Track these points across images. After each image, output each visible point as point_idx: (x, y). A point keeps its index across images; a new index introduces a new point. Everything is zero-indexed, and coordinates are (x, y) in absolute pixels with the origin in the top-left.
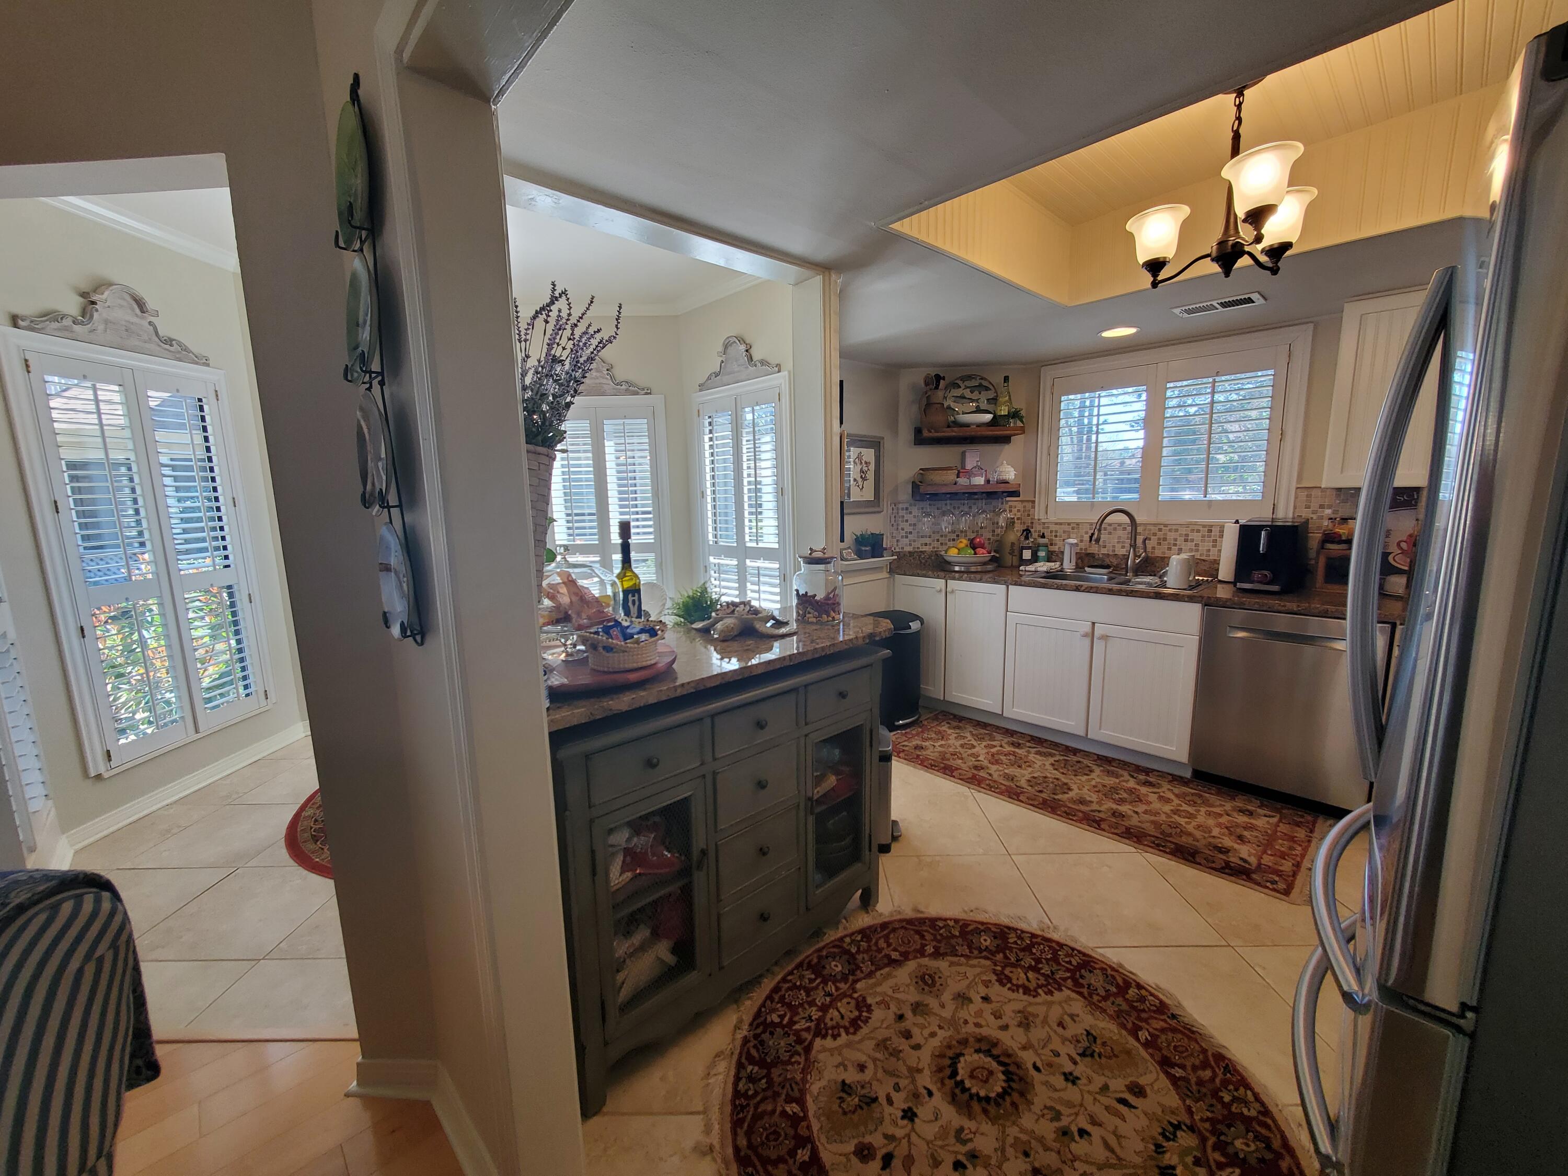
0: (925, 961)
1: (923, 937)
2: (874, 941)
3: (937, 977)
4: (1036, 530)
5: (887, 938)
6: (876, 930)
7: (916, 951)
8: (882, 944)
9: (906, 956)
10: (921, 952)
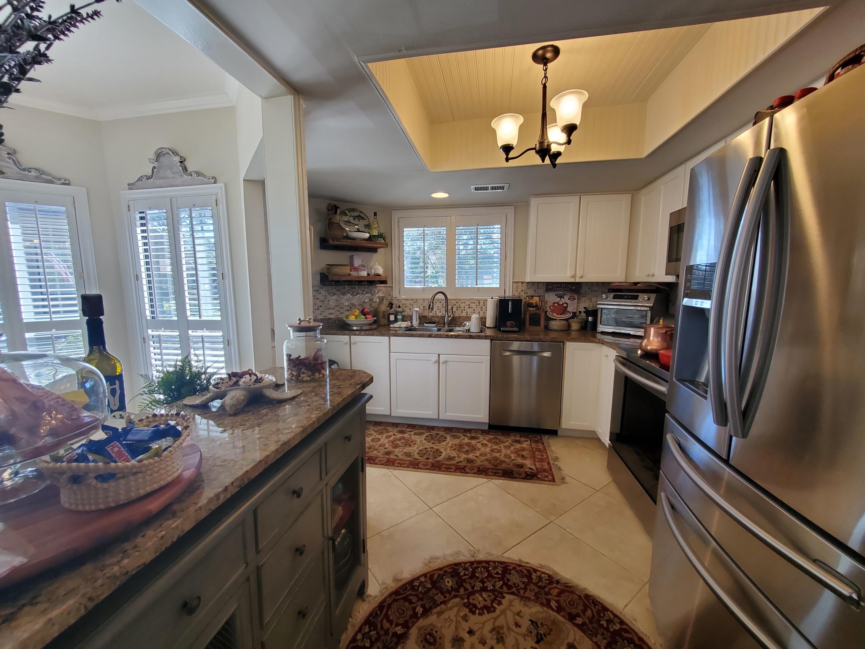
0: (421, 623)
1: (411, 602)
2: (379, 625)
3: (434, 633)
4: (395, 302)
5: (386, 616)
6: (377, 614)
7: (411, 617)
8: (386, 625)
9: (407, 626)
10: (415, 616)
